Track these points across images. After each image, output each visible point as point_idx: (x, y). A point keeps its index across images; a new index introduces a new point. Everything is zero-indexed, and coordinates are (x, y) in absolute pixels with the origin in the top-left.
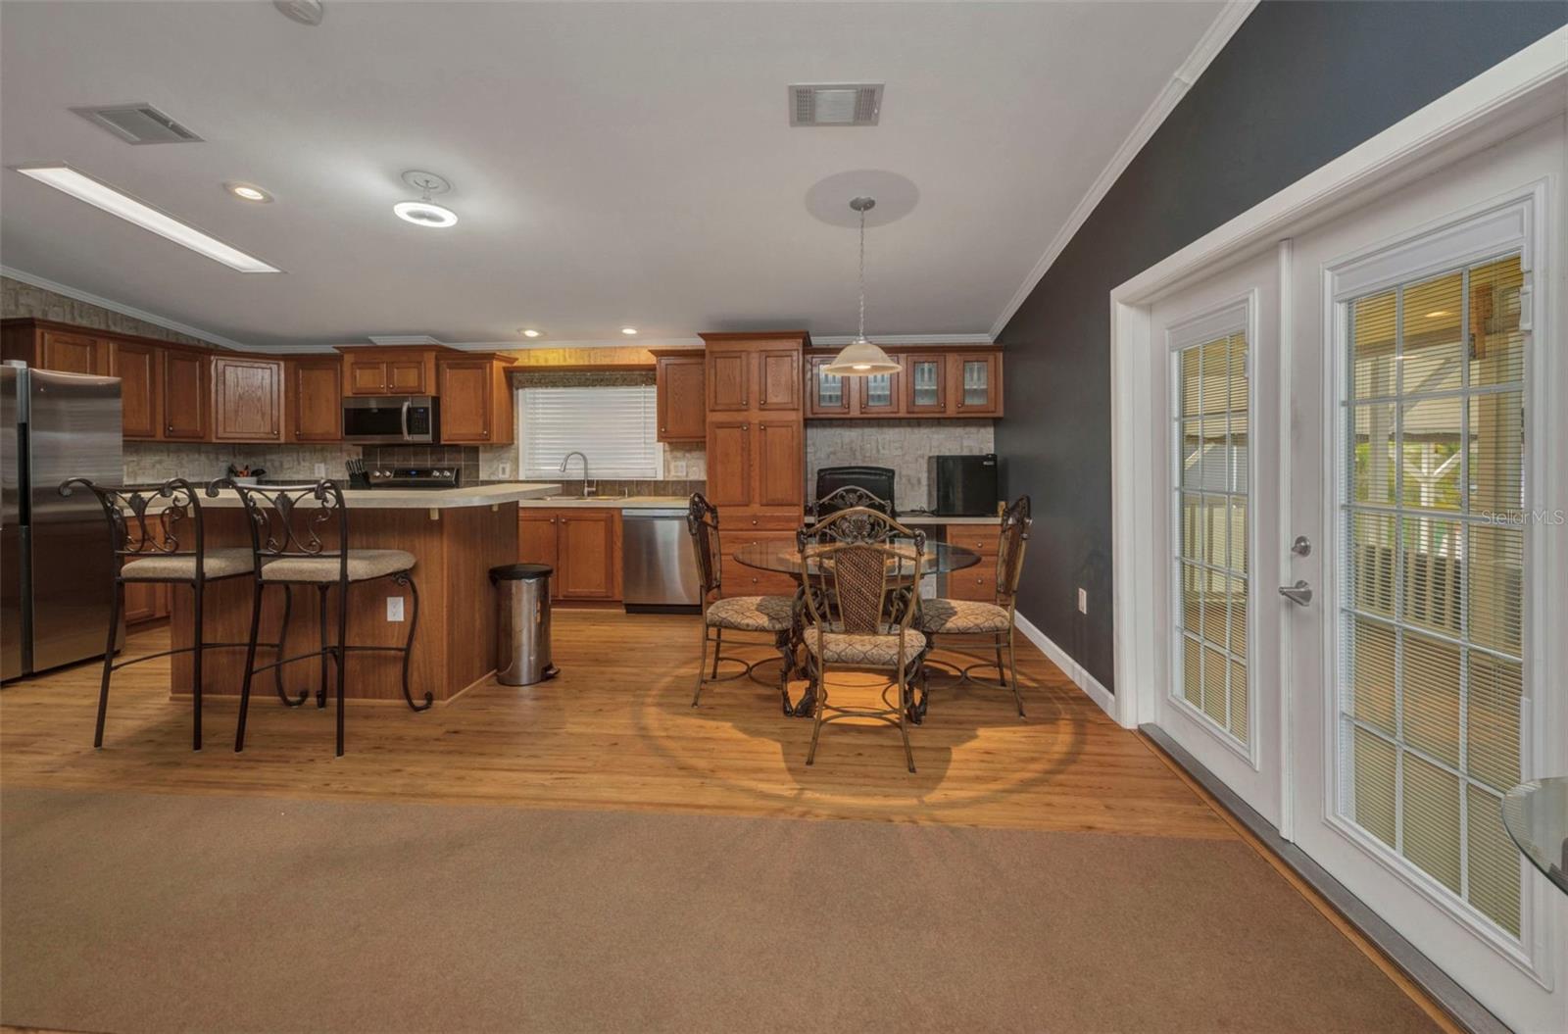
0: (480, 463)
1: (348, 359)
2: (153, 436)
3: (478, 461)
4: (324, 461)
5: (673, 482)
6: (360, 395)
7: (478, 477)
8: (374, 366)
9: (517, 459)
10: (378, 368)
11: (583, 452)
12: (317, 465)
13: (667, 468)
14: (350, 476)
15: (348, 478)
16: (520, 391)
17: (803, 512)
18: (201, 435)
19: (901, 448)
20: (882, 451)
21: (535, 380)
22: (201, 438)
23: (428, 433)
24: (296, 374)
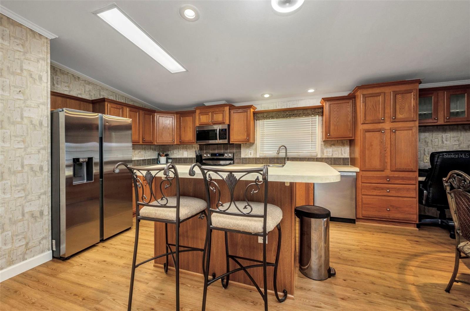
0: (242, 150)
1: (198, 112)
2: (139, 143)
3: (241, 150)
4: (187, 151)
5: (325, 158)
6: (201, 126)
7: (241, 156)
8: (207, 114)
9: (256, 149)
10: (209, 114)
11: (285, 145)
12: (184, 152)
13: (323, 152)
14: (197, 156)
15: (195, 157)
16: (258, 121)
17: (418, 175)
18: (152, 142)
19: (458, 140)
20: (445, 142)
21: (264, 117)
22: (152, 143)
23: (226, 139)
24: (180, 119)
